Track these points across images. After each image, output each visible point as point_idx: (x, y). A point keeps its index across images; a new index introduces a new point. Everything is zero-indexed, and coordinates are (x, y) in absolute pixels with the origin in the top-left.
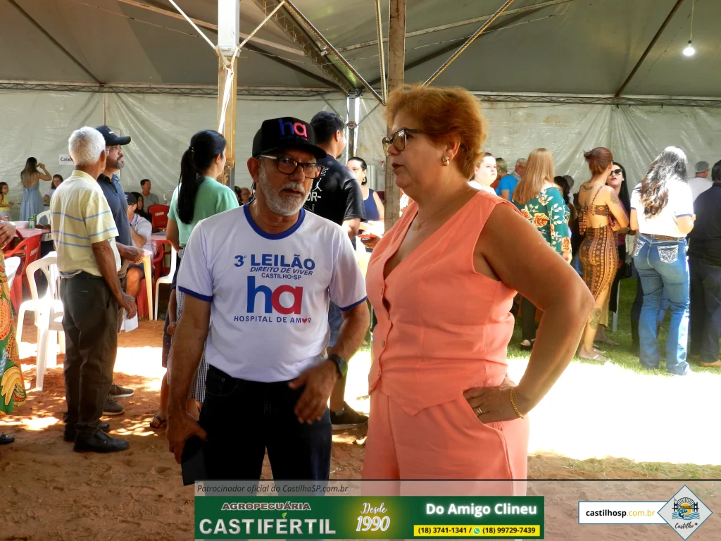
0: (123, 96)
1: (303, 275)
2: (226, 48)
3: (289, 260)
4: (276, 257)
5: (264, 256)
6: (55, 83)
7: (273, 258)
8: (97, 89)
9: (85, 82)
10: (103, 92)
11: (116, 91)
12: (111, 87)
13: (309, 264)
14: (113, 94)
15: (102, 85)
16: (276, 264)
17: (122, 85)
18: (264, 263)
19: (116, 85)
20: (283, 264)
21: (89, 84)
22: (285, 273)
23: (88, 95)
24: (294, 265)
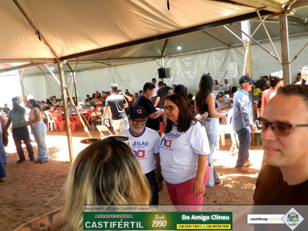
0: (237, 48)
1: (145, 147)
2: (245, 39)
3: (141, 143)
4: (138, 142)
5: (135, 142)
6: (214, 48)
7: (137, 143)
8: (228, 48)
9: (224, 46)
10: (230, 48)
11: (234, 47)
12: (233, 46)
13: (147, 143)
14: (234, 48)
15: (229, 46)
16: (138, 144)
17: (236, 45)
18: (135, 144)
19: (234, 45)
20: (139, 144)
21: (225, 47)
22: (140, 147)
23: (225, 50)
24: (142, 144)
